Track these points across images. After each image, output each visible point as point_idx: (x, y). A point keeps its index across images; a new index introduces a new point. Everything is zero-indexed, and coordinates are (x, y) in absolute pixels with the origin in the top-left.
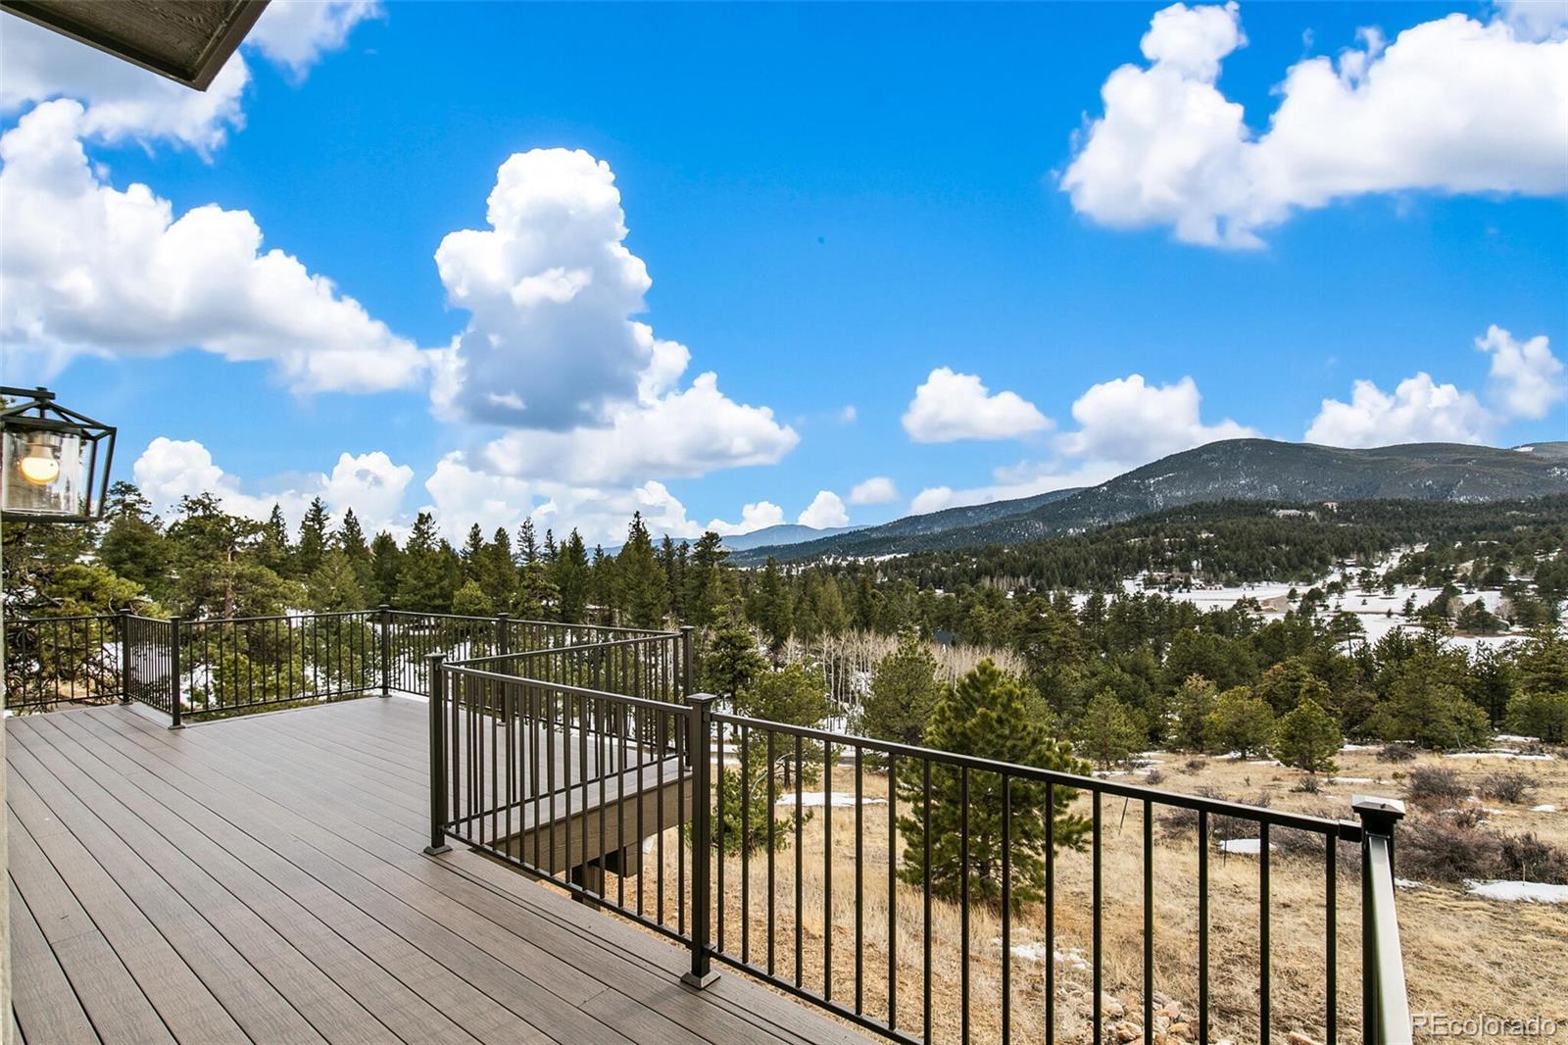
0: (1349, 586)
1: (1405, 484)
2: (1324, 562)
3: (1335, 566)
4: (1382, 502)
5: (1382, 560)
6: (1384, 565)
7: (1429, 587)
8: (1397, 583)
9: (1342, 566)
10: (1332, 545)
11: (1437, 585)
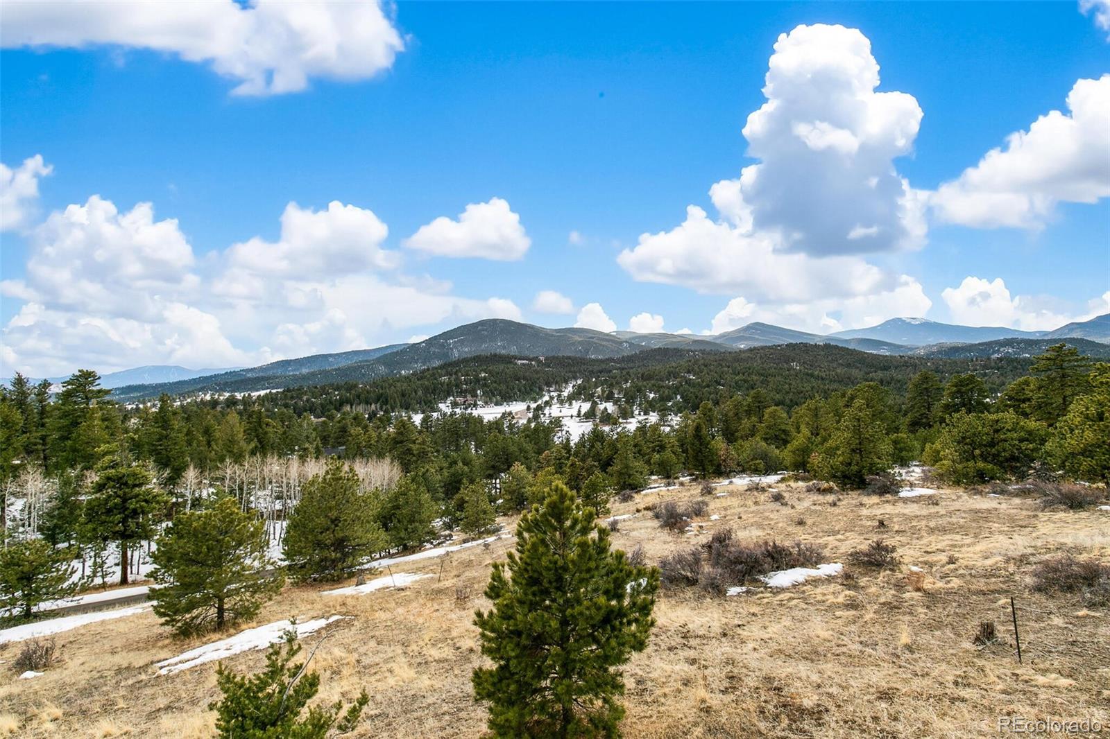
0: (553, 402)
2: (541, 390)
3: (546, 392)
4: (563, 357)
6: (567, 390)
7: (585, 401)
8: (573, 400)
9: (549, 391)
10: (544, 380)
11: (589, 400)
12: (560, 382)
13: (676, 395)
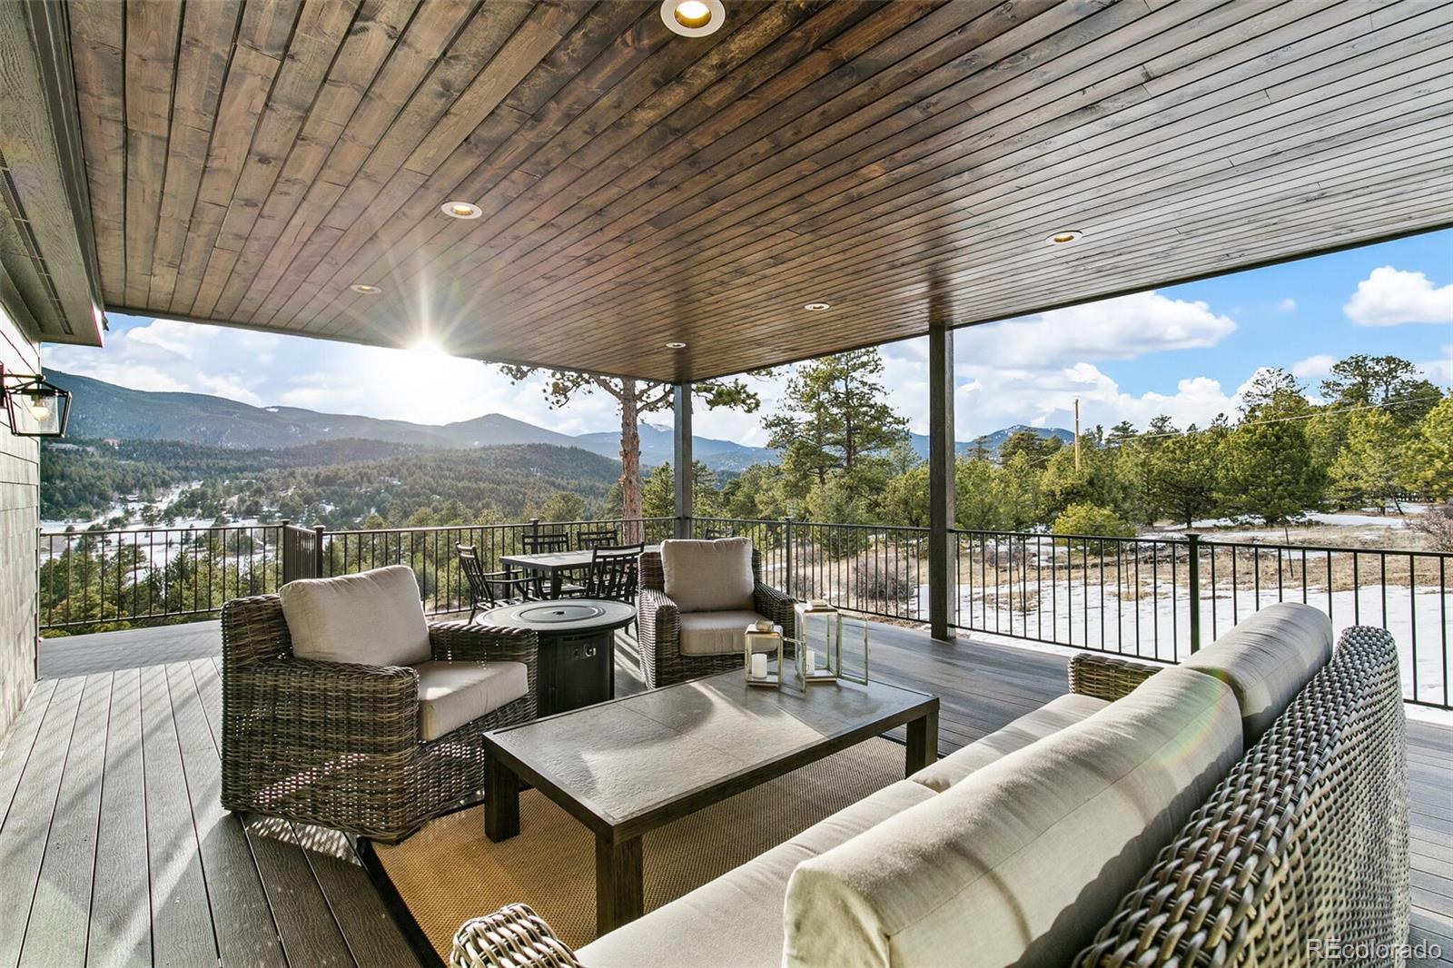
0: (131, 520)
1: (183, 428)
2: (105, 498)
3: (116, 502)
4: (162, 443)
5: (163, 495)
6: (165, 500)
7: (204, 518)
8: (176, 515)
9: (124, 501)
10: (114, 482)
11: (211, 516)
12: (145, 486)
13: (369, 507)
